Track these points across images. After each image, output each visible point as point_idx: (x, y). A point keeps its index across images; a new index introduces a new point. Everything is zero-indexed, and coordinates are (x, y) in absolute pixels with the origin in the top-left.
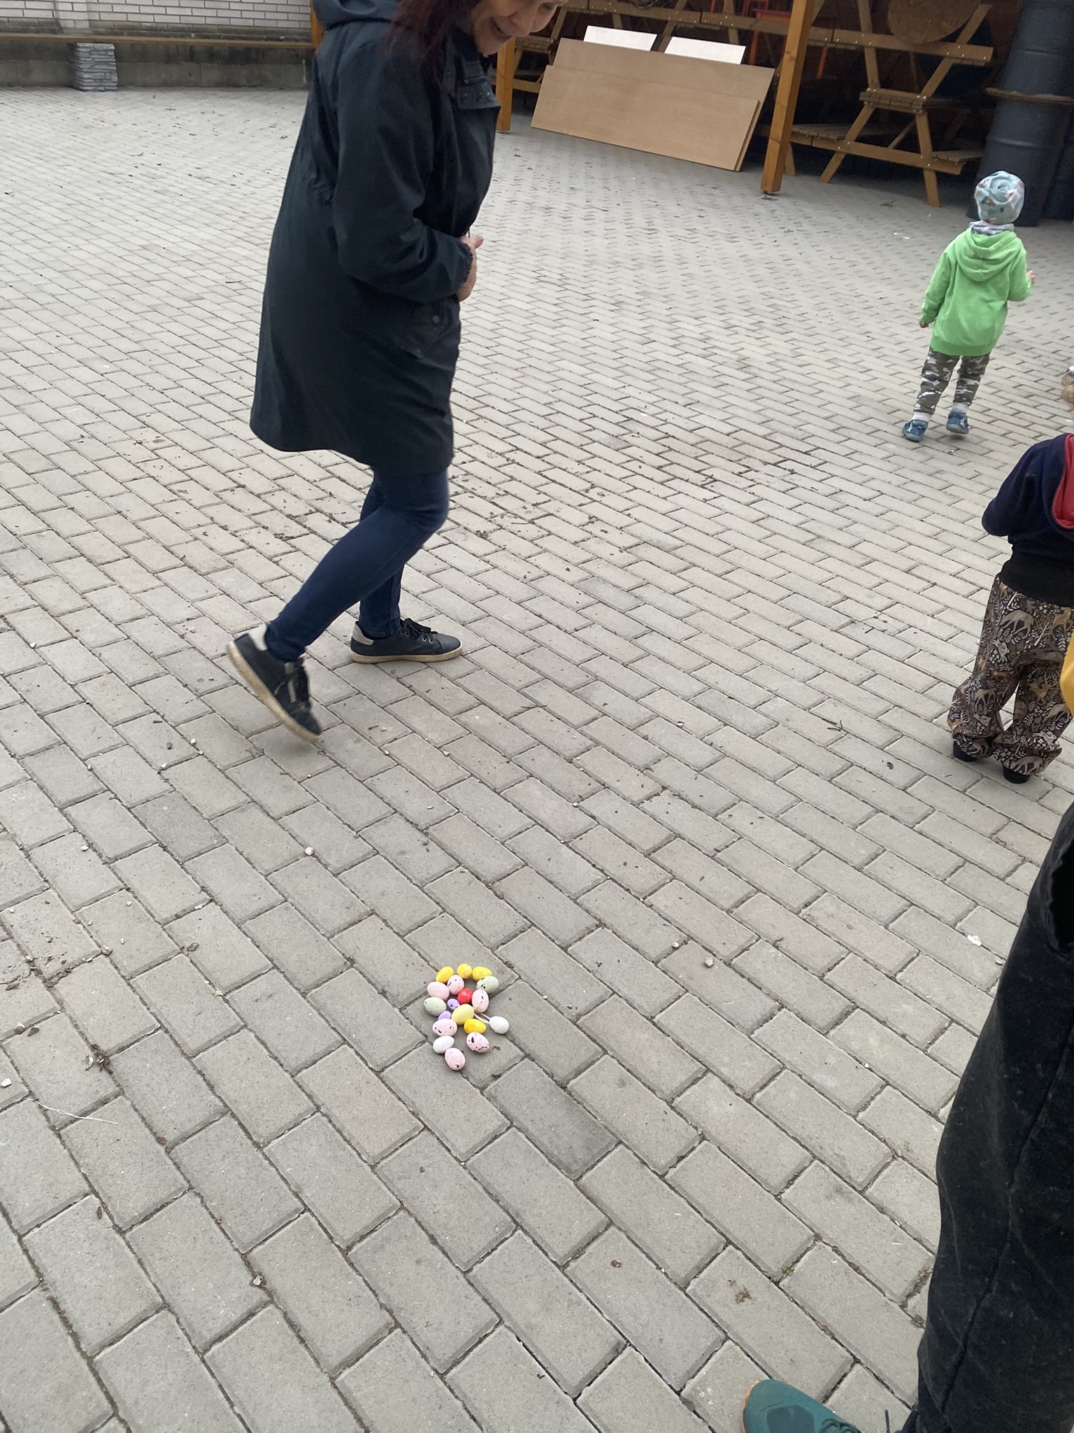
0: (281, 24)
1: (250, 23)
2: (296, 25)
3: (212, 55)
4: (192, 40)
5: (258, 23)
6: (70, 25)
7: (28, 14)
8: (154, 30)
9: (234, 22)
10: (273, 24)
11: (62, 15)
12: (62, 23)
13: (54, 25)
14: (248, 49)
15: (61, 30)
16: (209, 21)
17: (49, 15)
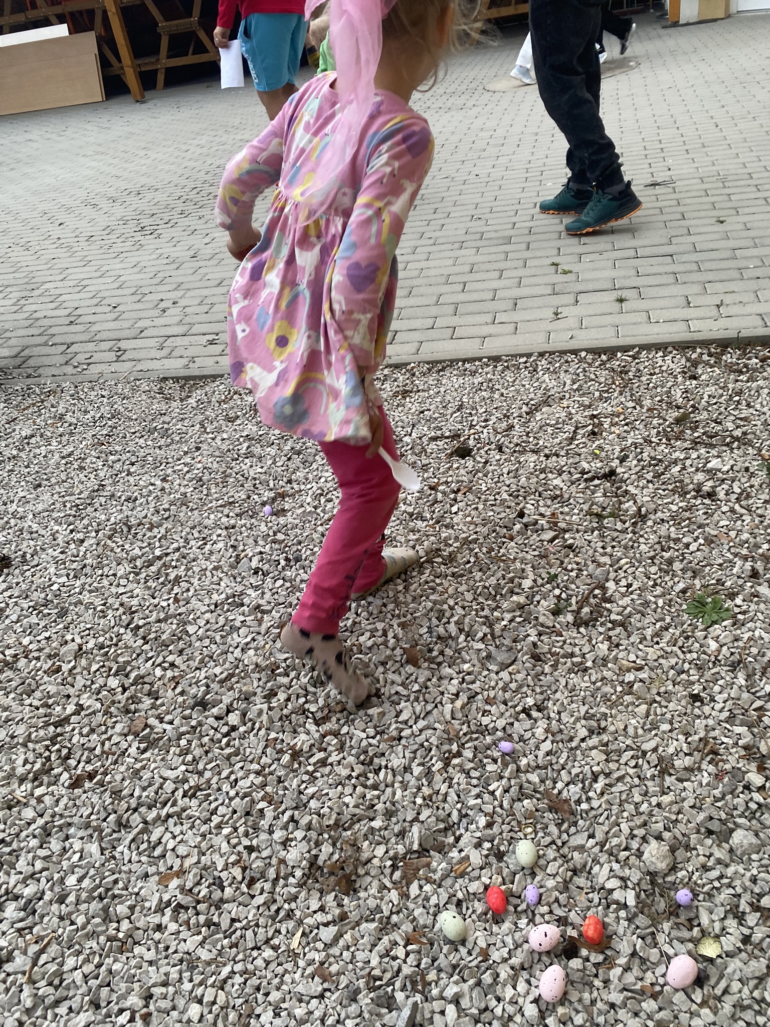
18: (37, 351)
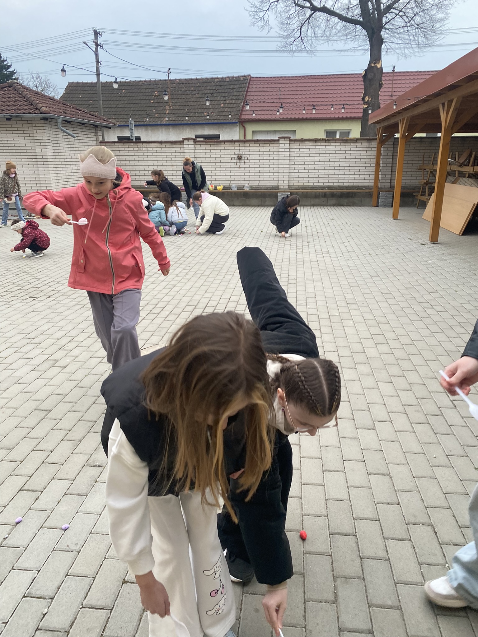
3: (333, 195)
4: (326, 190)
6: (282, 187)
7: (269, 184)
8: (312, 188)
9: (345, 184)
10: (362, 184)
11: (279, 184)
12: (279, 187)
14: (349, 193)
15: (278, 189)
16: (335, 184)
17: (276, 184)
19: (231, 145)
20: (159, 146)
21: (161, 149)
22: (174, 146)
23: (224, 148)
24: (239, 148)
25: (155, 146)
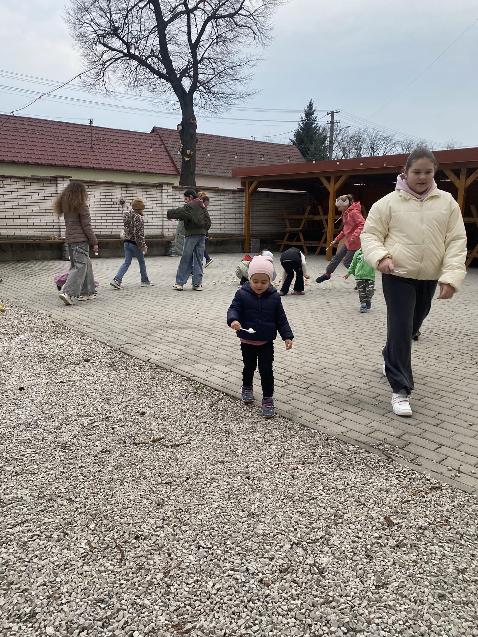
0: (233, 232)
1: (223, 232)
2: (238, 232)
5: (226, 232)
6: (167, 235)
7: (153, 232)
9: (218, 232)
10: (230, 232)
11: (165, 233)
12: (165, 235)
13: (162, 236)
15: (164, 237)
17: (160, 233)
18: (414, 439)
19: (112, 188)
20: (21, 183)
21: (23, 187)
22: (42, 185)
23: (104, 191)
24: (121, 192)
25: (15, 183)
